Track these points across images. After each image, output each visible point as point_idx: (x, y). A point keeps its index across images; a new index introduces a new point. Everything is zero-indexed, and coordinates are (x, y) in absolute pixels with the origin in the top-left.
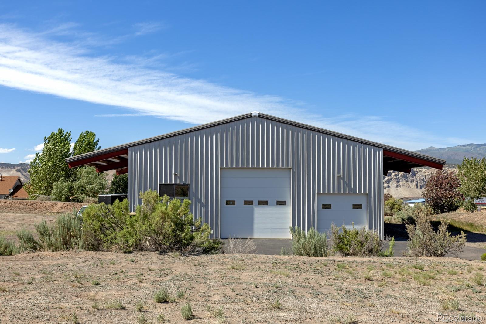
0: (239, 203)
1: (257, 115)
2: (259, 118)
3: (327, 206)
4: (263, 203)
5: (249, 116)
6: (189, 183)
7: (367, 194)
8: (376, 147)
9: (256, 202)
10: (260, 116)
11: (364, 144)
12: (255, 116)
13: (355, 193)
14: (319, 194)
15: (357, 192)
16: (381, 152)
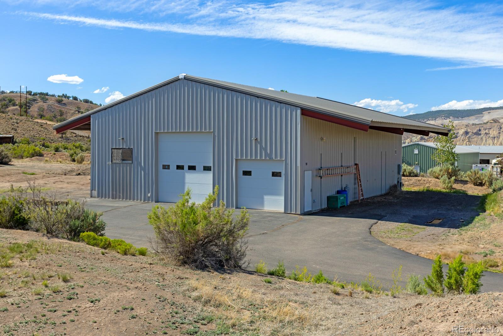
0: (173, 167)
1: (183, 78)
2: (185, 81)
3: (247, 173)
4: (192, 168)
5: (177, 80)
6: (132, 147)
7: (283, 160)
8: (293, 106)
9: (186, 168)
10: (185, 78)
11: (281, 103)
12: (182, 79)
13: (271, 159)
14: (236, 160)
15: (274, 158)
16: (299, 111)
